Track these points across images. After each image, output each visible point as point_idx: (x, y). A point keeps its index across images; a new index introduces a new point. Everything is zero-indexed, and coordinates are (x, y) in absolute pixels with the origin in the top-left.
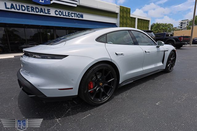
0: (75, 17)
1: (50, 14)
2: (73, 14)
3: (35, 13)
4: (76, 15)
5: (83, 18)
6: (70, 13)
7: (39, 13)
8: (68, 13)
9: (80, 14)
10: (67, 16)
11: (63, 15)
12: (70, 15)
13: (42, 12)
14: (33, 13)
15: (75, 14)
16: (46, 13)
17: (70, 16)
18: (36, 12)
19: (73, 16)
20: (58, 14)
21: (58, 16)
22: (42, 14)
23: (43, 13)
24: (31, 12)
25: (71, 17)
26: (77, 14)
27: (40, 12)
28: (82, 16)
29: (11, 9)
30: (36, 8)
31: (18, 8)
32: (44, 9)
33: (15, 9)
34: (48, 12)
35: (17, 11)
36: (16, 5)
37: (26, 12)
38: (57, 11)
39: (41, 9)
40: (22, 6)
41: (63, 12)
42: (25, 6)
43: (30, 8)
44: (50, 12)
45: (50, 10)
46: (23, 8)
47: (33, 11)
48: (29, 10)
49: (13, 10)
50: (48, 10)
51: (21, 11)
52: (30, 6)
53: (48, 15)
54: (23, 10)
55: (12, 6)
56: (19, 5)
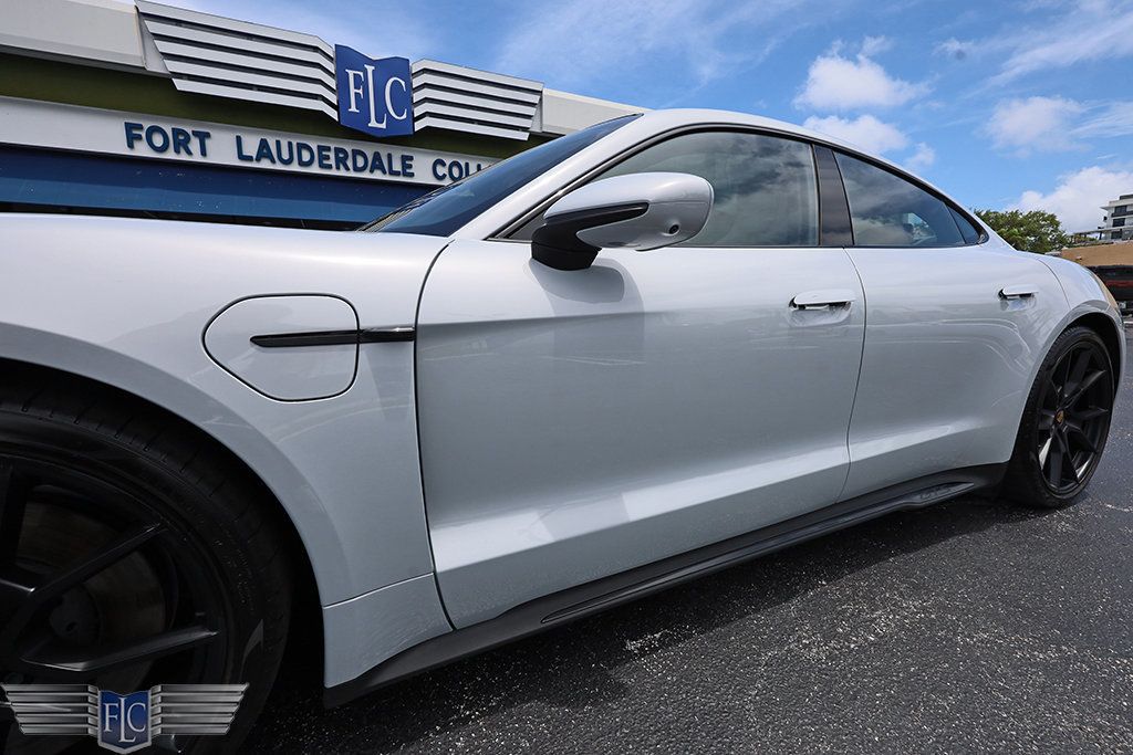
1: (412, 175)
3: (353, 174)
7: (366, 175)
13: (378, 168)
14: (342, 173)
16: (397, 174)
18: (356, 169)
20: (444, 175)
22: (378, 175)
23: (384, 172)
24: (333, 172)
27: (372, 171)
29: (258, 160)
30: (356, 153)
31: (286, 156)
32: (390, 156)
33: (273, 161)
34: (406, 166)
35: (279, 167)
36: (278, 143)
37: (315, 169)
38: (444, 164)
39: (377, 156)
40: (301, 147)
41: (467, 165)
42: (314, 147)
43: (332, 155)
44: (410, 166)
45: (411, 158)
46: (306, 156)
47: (341, 166)
48: (325, 162)
49: (265, 164)
50: (405, 159)
51: (295, 167)
52: (332, 148)
53: (401, 179)
54: (302, 163)
55: (264, 151)
56: (290, 144)
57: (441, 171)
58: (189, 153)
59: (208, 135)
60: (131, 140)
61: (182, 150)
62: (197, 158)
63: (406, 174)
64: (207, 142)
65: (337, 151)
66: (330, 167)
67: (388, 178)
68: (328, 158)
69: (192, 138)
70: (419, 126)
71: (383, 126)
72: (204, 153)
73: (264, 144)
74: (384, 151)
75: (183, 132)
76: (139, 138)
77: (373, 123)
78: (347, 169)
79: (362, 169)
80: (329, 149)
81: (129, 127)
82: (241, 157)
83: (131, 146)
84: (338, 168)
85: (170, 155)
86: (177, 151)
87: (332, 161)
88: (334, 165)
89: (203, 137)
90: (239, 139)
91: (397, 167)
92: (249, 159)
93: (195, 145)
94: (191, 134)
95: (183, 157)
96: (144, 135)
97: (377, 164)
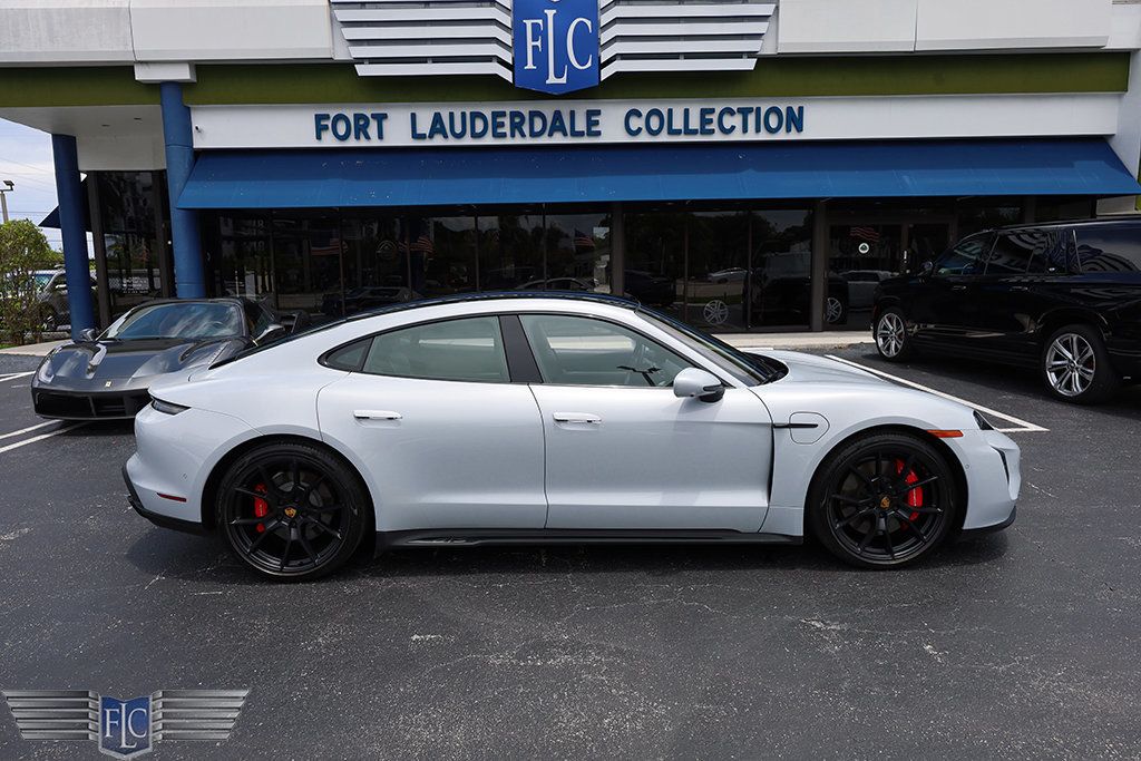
0: (745, 130)
1: (598, 133)
2: (731, 112)
3: (529, 141)
4: (751, 118)
5: (800, 129)
6: (712, 111)
7: (544, 140)
8: (704, 112)
9: (784, 110)
10: (694, 132)
11: (672, 132)
12: (715, 126)
13: (559, 130)
14: (518, 141)
15: (745, 112)
16: (581, 134)
17: (712, 132)
18: (533, 134)
19: (733, 128)
20: (640, 130)
21: (644, 138)
22: (558, 139)
23: (565, 134)
24: (508, 141)
25: (718, 137)
26: (758, 109)
27: (550, 135)
28: (796, 121)
29: (431, 136)
30: (533, 114)
31: (458, 130)
32: (572, 114)
33: (446, 137)
34: (591, 123)
35: (452, 142)
36: (451, 115)
37: (489, 140)
38: (639, 114)
39: (558, 115)
40: (475, 115)
41: (670, 111)
42: (488, 114)
43: (507, 121)
44: (597, 123)
45: (598, 113)
46: (479, 126)
47: (517, 133)
48: (500, 130)
49: (438, 141)
50: (590, 114)
51: (468, 141)
52: (508, 113)
53: (586, 140)
54: (474, 135)
55: (437, 127)
56: (463, 114)
57: (635, 123)
58: (368, 137)
59: (385, 116)
60: (320, 130)
61: (362, 136)
62: (375, 142)
63: (591, 134)
64: (385, 123)
65: (514, 115)
66: (503, 135)
67: (570, 140)
68: (502, 125)
69: (371, 119)
70: (606, 73)
71: (563, 80)
72: (381, 136)
73: (437, 118)
74: (565, 108)
75: (364, 117)
76: (326, 127)
77: (552, 80)
78: (523, 135)
79: (540, 134)
80: (503, 114)
81: (319, 118)
82: (415, 136)
83: (319, 137)
84: (513, 135)
85: (352, 143)
86: (357, 137)
87: (507, 129)
88: (509, 133)
89: (381, 118)
90: (413, 116)
91: (581, 125)
92: (422, 137)
93: (373, 129)
94: (369, 117)
95: (363, 143)
96: (329, 123)
97: (557, 125)
